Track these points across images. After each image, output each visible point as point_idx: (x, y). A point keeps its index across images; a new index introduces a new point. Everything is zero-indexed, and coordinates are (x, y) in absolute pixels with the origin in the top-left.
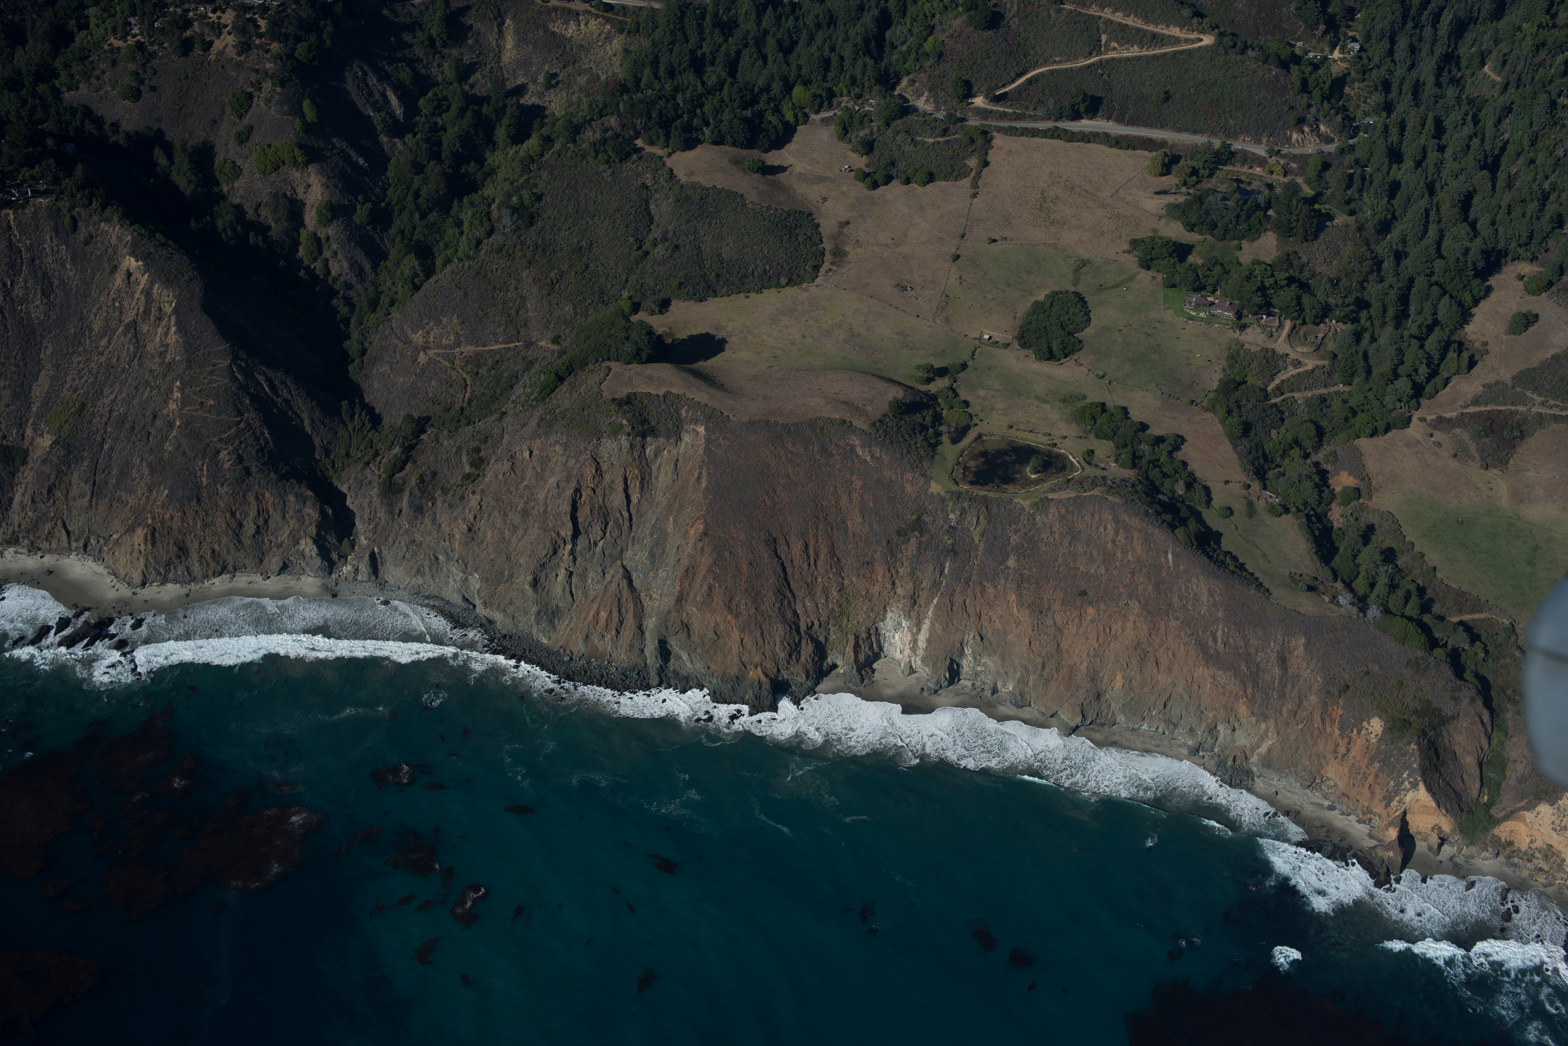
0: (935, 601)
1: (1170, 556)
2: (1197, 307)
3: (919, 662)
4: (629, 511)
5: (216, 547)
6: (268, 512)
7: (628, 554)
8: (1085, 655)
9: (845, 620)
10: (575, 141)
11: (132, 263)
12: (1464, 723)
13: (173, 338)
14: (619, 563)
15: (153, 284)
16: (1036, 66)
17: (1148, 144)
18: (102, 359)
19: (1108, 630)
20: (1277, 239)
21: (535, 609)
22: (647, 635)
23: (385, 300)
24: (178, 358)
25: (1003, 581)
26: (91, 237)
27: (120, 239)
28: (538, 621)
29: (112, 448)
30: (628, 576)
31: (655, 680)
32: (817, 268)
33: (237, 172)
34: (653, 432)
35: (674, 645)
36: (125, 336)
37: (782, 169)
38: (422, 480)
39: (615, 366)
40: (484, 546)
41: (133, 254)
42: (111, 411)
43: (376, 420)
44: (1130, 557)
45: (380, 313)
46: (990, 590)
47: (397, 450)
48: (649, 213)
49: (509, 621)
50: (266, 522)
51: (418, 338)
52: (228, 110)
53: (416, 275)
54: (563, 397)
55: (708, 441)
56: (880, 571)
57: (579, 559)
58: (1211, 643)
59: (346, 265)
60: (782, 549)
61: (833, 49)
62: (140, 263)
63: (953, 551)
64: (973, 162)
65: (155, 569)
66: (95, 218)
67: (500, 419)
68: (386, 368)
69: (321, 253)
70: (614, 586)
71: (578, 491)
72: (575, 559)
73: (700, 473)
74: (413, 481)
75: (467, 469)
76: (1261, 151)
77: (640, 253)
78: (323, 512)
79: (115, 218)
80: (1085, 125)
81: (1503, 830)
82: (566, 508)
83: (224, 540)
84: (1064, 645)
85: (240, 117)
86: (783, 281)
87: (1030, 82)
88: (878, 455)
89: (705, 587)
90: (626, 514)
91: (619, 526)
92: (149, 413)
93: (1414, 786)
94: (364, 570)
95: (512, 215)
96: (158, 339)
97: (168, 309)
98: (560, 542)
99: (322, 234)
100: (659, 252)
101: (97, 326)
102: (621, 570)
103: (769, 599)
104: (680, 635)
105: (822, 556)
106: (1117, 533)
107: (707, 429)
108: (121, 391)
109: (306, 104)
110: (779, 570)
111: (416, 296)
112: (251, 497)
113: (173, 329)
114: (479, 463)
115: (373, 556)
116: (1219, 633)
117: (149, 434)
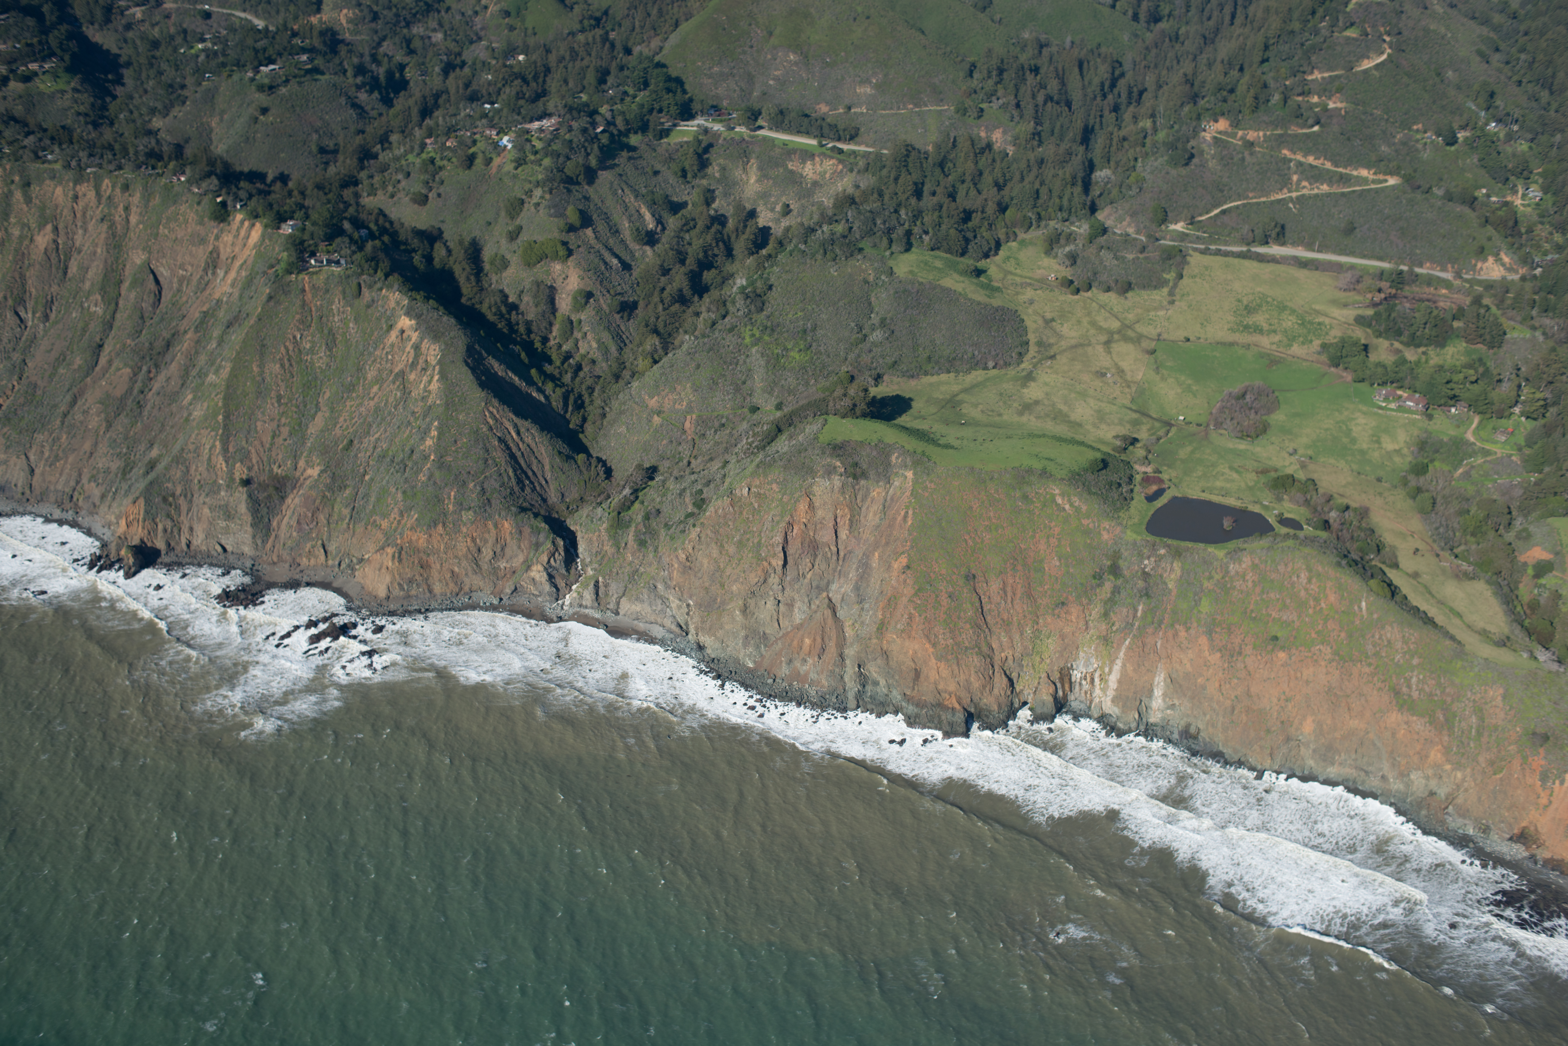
0: (1127, 642)
1: (1364, 604)
2: (1386, 399)
3: (1109, 703)
4: (837, 546)
5: (456, 569)
6: (505, 541)
7: (834, 587)
8: (1275, 700)
9: (1038, 659)
10: (806, 243)
11: (405, 322)
13: (435, 386)
14: (824, 594)
15: (422, 340)
16: (1230, 199)
17: (1338, 267)
18: (372, 403)
19: (1299, 675)
20: (1465, 346)
21: (743, 633)
22: (848, 662)
23: (626, 374)
24: (438, 402)
25: (1195, 625)
26: (373, 301)
27: (398, 303)
28: (745, 645)
29: (372, 479)
30: (832, 606)
31: (852, 703)
32: (1022, 355)
33: (505, 264)
34: (864, 475)
35: (873, 670)
36: (394, 383)
38: (647, 517)
39: (831, 419)
40: (699, 575)
41: (408, 314)
42: (375, 447)
43: (609, 472)
44: (1323, 605)
45: (621, 383)
46: (1183, 634)
47: (627, 491)
48: (870, 304)
49: (717, 645)
50: (503, 549)
51: (653, 403)
52: (503, 213)
53: (656, 351)
54: (782, 445)
55: (915, 482)
56: (1074, 612)
57: (788, 589)
58: (1405, 689)
59: (594, 345)
60: (981, 587)
62: (413, 322)
63: (1147, 595)
64: (1170, 276)
65: (399, 584)
66: (379, 285)
67: (723, 467)
68: (623, 429)
69: (572, 333)
70: (819, 615)
71: (790, 524)
72: (783, 589)
73: (907, 513)
74: (639, 518)
75: (690, 509)
76: (1446, 275)
77: (860, 336)
78: (554, 544)
79: (396, 286)
80: (1276, 250)
82: (779, 539)
83: (464, 563)
84: (1255, 689)
85: (512, 218)
86: (991, 364)
87: (1224, 212)
88: (1077, 504)
89: (906, 616)
90: (834, 549)
91: (827, 560)
92: (407, 449)
94: (588, 597)
95: (745, 300)
96: (422, 386)
97: (433, 361)
98: (771, 571)
99: (574, 318)
100: (877, 336)
101: (371, 374)
102: (827, 601)
103: (966, 631)
104: (879, 661)
105: (1019, 595)
106: (1309, 581)
107: (915, 474)
108: (386, 431)
109: (570, 208)
110: (978, 604)
112: (491, 526)
113: (436, 377)
114: (701, 503)
115: (597, 585)
116: (1414, 680)
117: (406, 466)
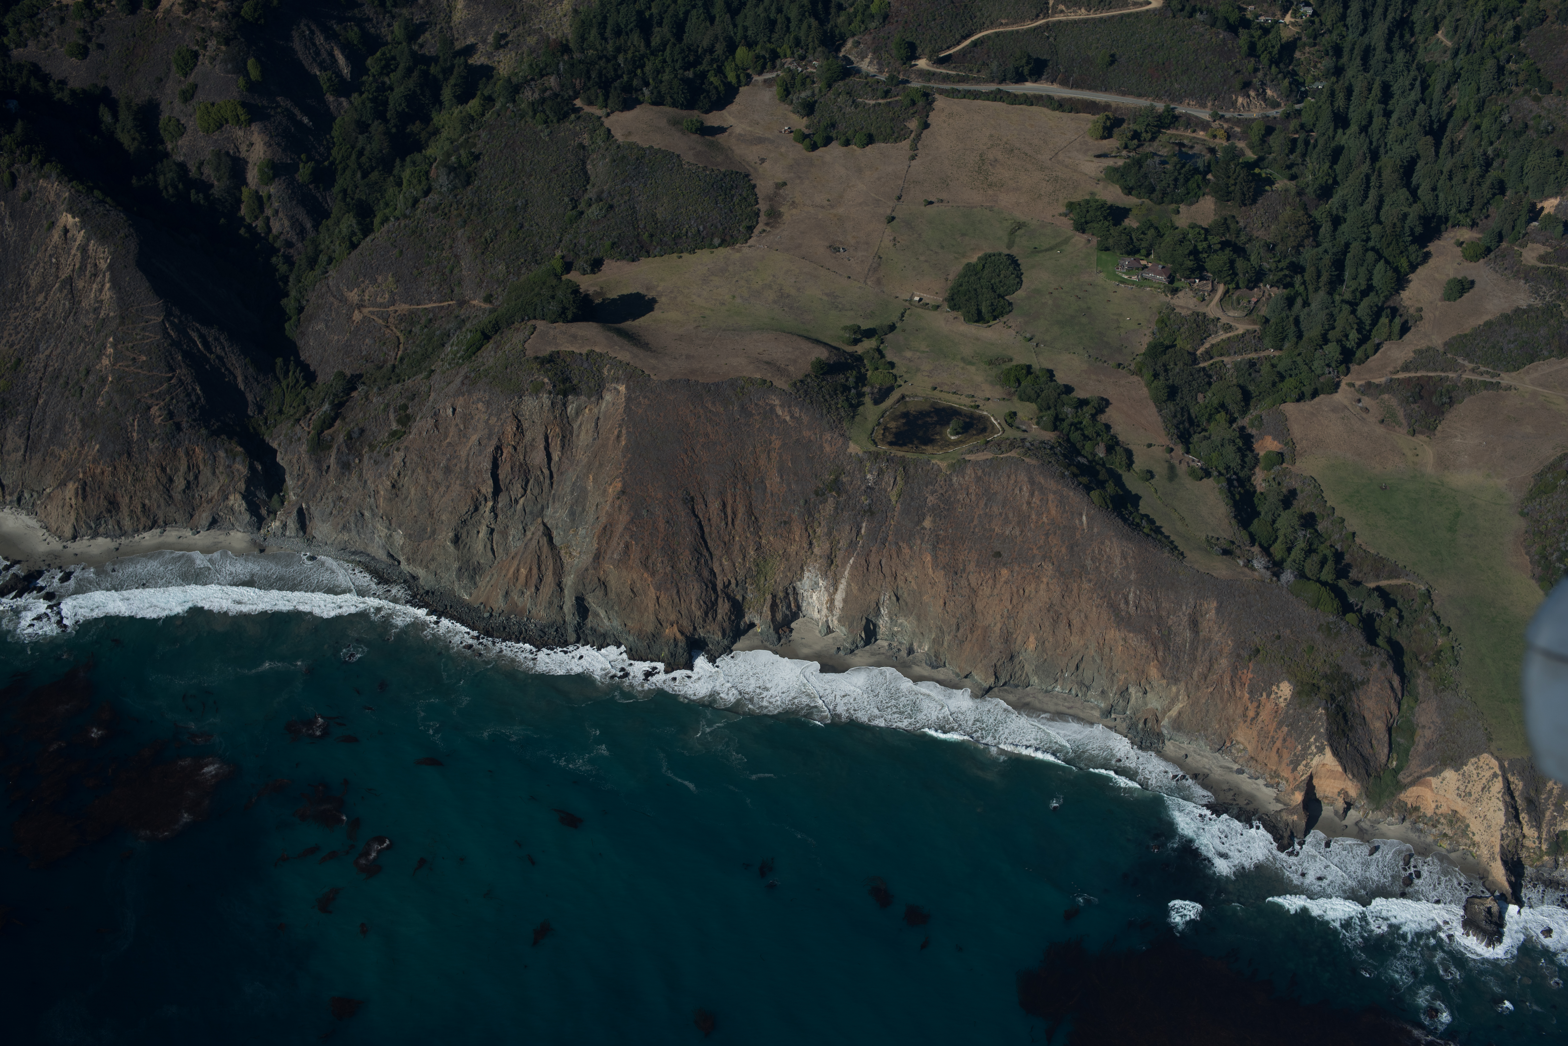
0: (851, 561)
1: (1084, 518)
2: (1130, 270)
3: (836, 622)
4: (549, 468)
5: (147, 501)
6: (198, 467)
7: (549, 512)
8: (998, 617)
9: (762, 579)
10: (514, 101)
11: (68, 220)
12: (1373, 688)
13: (107, 294)
14: (539, 520)
15: (88, 240)
16: (982, 28)
17: (1091, 107)
18: (39, 315)
19: (1021, 592)
20: (1216, 203)
21: (456, 565)
22: (566, 592)
23: (323, 258)
24: (112, 314)
25: (919, 542)
26: (30, 193)
27: (58, 195)
28: (459, 578)
29: (46, 403)
30: (548, 533)
31: (572, 637)
32: (750, 229)
33: (181, 129)
34: (575, 390)
35: (592, 602)
36: (61, 292)
37: (722, 130)
38: (349, 437)
39: (541, 325)
40: (407, 502)
41: (70, 210)
42: (46, 367)
43: (310, 377)
44: (1045, 519)
45: (318, 271)
46: (906, 550)
47: (326, 407)
48: (586, 173)
49: (431, 577)
50: (196, 477)
51: (353, 296)
52: (174, 68)
53: (353, 234)
54: (489, 356)
55: (629, 399)
56: (797, 531)
57: (500, 516)
58: (1123, 606)
59: (287, 223)
60: (699, 508)
61: (780, 10)
62: (77, 219)
63: (870, 512)
64: (913, 124)
65: (86, 523)
66: (34, 175)
67: (428, 377)
68: (321, 326)
69: (262, 212)
70: (534, 543)
71: (499, 448)
72: (496, 516)
73: (620, 431)
74: (341, 438)
75: (394, 426)
76: (1205, 115)
77: (574, 212)
78: (252, 468)
79: (54, 175)
80: (1030, 87)
81: (1409, 796)
82: (487, 465)
83: (155, 495)
84: (979, 606)
85: (186, 75)
86: (717, 241)
87: (975, 44)
88: (797, 415)
89: (622, 545)
90: (546, 472)
91: (540, 484)
92: (82, 368)
93: (1321, 750)
94: (292, 525)
95: (449, 174)
96: (92, 295)
97: (103, 265)
98: (481, 499)
99: (263, 193)
100: (593, 212)
101: (34, 282)
102: (541, 528)
103: (686, 557)
104: (597, 592)
105: (740, 515)
106: (1032, 494)
107: (627, 388)
108: (56, 346)
109: (251, 62)
110: (696, 528)
111: (353, 253)
112: (181, 452)
113: (108, 285)
114: (405, 420)
115: (300, 512)
116: (1131, 595)
117: (82, 389)
